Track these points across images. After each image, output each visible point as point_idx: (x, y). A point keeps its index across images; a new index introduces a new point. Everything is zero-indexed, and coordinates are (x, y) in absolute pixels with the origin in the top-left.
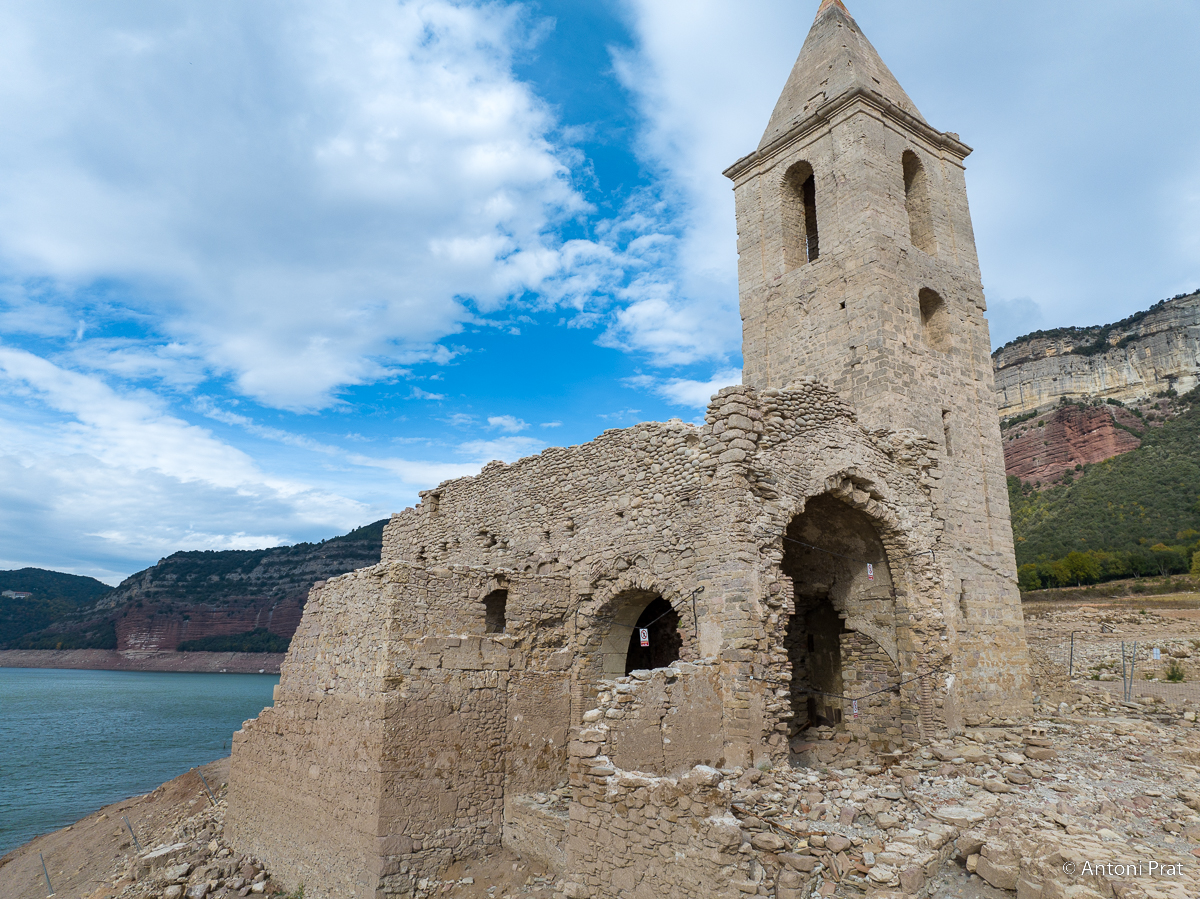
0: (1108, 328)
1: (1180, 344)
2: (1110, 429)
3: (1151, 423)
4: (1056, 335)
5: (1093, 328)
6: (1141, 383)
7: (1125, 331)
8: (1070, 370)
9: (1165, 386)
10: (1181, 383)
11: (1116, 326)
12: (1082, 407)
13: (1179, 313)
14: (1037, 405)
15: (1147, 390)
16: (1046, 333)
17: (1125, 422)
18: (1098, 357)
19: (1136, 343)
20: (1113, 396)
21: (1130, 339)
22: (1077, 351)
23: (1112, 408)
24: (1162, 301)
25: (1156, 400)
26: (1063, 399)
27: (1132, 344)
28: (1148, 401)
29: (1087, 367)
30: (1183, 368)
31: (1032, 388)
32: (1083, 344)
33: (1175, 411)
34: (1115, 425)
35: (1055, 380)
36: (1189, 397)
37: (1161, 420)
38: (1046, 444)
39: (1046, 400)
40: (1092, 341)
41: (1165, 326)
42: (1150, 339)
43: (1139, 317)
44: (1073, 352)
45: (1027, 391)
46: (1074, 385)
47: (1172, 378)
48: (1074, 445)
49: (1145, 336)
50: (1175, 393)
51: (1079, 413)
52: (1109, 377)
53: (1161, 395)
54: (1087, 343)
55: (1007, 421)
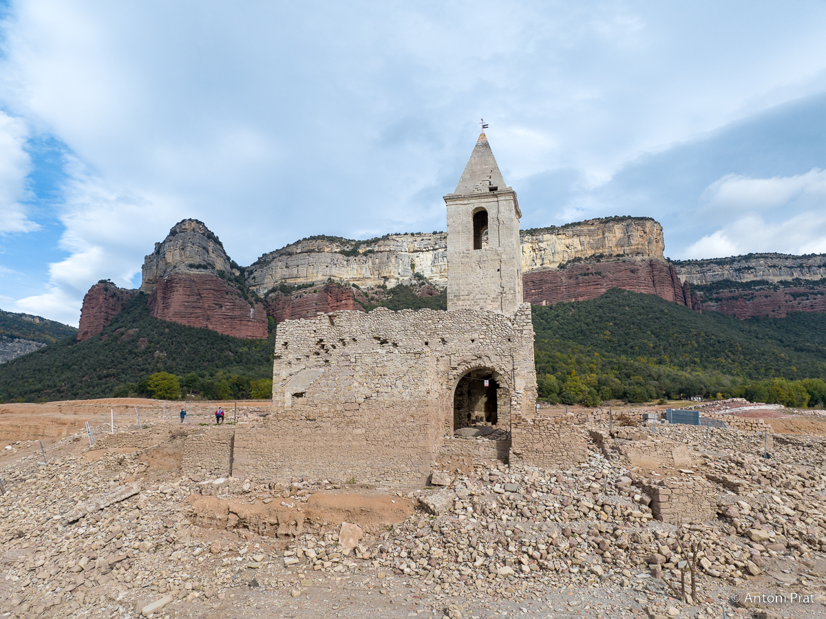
0: (359, 243)
1: (393, 260)
2: (352, 302)
3: (372, 302)
4: (332, 240)
5: (352, 241)
6: (370, 278)
7: (368, 246)
8: (336, 262)
9: (382, 282)
10: (390, 282)
11: (364, 242)
12: (339, 286)
13: (395, 243)
14: (314, 280)
15: (373, 282)
16: (327, 237)
17: (359, 298)
18: (352, 258)
19: (373, 255)
20: (356, 283)
21: (370, 251)
22: (342, 252)
23: (354, 289)
24: (388, 234)
25: (376, 289)
26: (330, 279)
27: (370, 255)
28: (372, 289)
29: (345, 263)
30: (392, 274)
31: (314, 269)
32: (346, 249)
33: (385, 297)
34: (355, 300)
35: (327, 267)
36: (393, 291)
37: (377, 301)
38: (316, 304)
39: (320, 277)
40: (351, 248)
41: (387, 249)
42: (379, 254)
43: (376, 241)
44: (340, 252)
45: (310, 270)
46: (337, 272)
47: (386, 278)
48: (331, 307)
49: (377, 252)
50: (386, 287)
51: (337, 289)
52: (355, 271)
53: (379, 287)
54: (348, 248)
55: (296, 286)
